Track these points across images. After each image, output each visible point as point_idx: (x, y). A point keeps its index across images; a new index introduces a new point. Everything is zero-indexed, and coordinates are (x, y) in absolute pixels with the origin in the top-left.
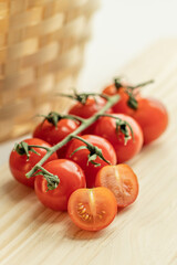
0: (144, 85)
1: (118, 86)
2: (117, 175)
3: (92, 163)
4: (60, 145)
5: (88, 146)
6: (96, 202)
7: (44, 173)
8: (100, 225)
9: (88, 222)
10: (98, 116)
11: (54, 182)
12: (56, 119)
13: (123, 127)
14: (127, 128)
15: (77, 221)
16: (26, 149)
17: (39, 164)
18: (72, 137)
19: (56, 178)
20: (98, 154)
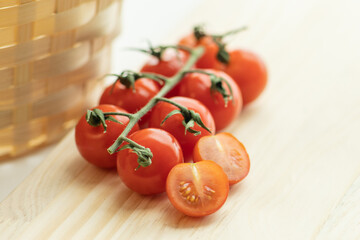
0: (235, 32)
1: (199, 36)
2: (219, 145)
3: (191, 130)
4: (144, 110)
5: (182, 110)
6: (202, 179)
7: (132, 146)
8: (210, 207)
9: (196, 204)
10: (184, 74)
11: (147, 157)
12: (132, 79)
13: (219, 85)
14: (224, 86)
15: (181, 204)
16: (102, 117)
17: (123, 135)
18: (157, 100)
19: (148, 151)
20: (196, 120)
